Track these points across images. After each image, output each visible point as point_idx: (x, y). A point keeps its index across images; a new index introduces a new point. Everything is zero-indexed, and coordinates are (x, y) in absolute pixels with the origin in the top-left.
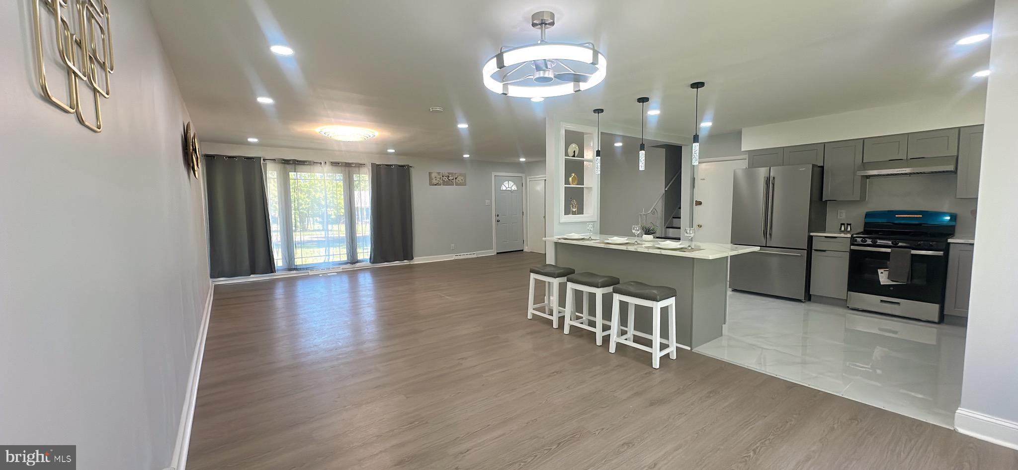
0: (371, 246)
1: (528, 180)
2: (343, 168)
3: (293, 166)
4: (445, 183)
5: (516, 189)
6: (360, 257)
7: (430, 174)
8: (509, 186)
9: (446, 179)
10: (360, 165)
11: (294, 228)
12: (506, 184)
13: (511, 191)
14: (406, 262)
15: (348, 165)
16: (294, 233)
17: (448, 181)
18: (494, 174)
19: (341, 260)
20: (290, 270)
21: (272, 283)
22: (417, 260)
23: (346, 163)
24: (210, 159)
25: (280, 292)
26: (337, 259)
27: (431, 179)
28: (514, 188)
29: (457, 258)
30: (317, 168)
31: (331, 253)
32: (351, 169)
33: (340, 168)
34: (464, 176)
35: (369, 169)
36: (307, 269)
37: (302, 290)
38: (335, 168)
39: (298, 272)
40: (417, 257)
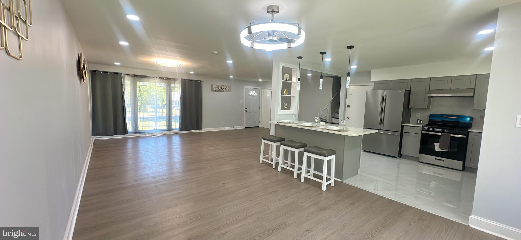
0: (180, 122)
1: (263, 91)
2: (166, 81)
3: (139, 78)
4: (220, 91)
5: (256, 95)
6: (174, 127)
7: (212, 85)
8: (253, 93)
9: (220, 88)
10: (175, 79)
11: (138, 110)
12: (251, 92)
13: (254, 96)
14: (198, 131)
15: (169, 79)
16: (138, 113)
17: (221, 89)
18: (245, 87)
19: (164, 129)
20: (136, 133)
21: (126, 140)
22: (204, 130)
23: (168, 78)
24: (93, 73)
25: (130, 144)
26: (161, 128)
27: (212, 88)
28: (256, 94)
29: (225, 129)
30: (152, 80)
31: (158, 125)
32: (170, 81)
33: (164, 80)
34: (230, 87)
35: (180, 81)
36: (145, 133)
37: (142, 144)
38: (162, 80)
39: (140, 134)
40: (204, 128)
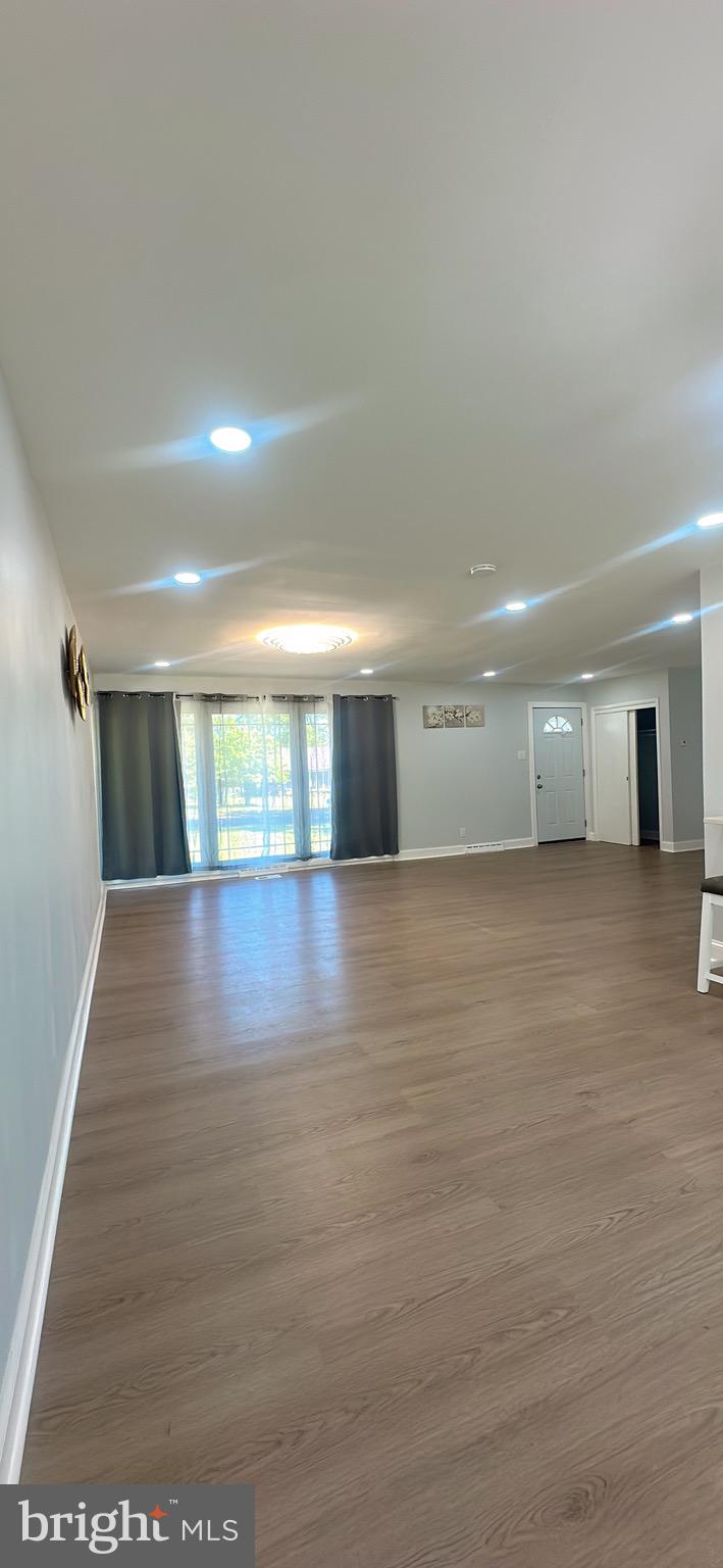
0: (333, 832)
1: (593, 713)
2: (291, 705)
3: (217, 705)
4: (450, 724)
5: (571, 730)
6: (315, 849)
7: (425, 708)
8: (558, 724)
9: (450, 717)
10: (316, 699)
11: (218, 805)
12: (553, 721)
13: (563, 735)
14: (387, 858)
15: (298, 699)
16: (218, 810)
17: (454, 720)
18: (531, 705)
19: (288, 853)
20: (212, 868)
21: (184, 891)
22: (405, 855)
23: (295, 697)
24: (104, 698)
25: (197, 906)
26: (280, 852)
27: (426, 717)
28: (568, 728)
29: (471, 851)
30: (253, 706)
31: (272, 843)
32: (301, 705)
33: (286, 706)
34: (481, 710)
35: (329, 704)
36: (236, 867)
37: (228, 901)
38: (279, 705)
39: (223, 872)
40: (406, 848)
